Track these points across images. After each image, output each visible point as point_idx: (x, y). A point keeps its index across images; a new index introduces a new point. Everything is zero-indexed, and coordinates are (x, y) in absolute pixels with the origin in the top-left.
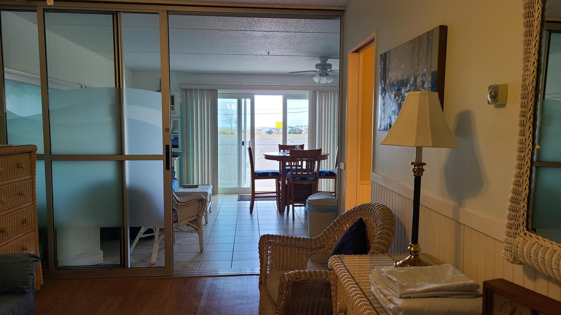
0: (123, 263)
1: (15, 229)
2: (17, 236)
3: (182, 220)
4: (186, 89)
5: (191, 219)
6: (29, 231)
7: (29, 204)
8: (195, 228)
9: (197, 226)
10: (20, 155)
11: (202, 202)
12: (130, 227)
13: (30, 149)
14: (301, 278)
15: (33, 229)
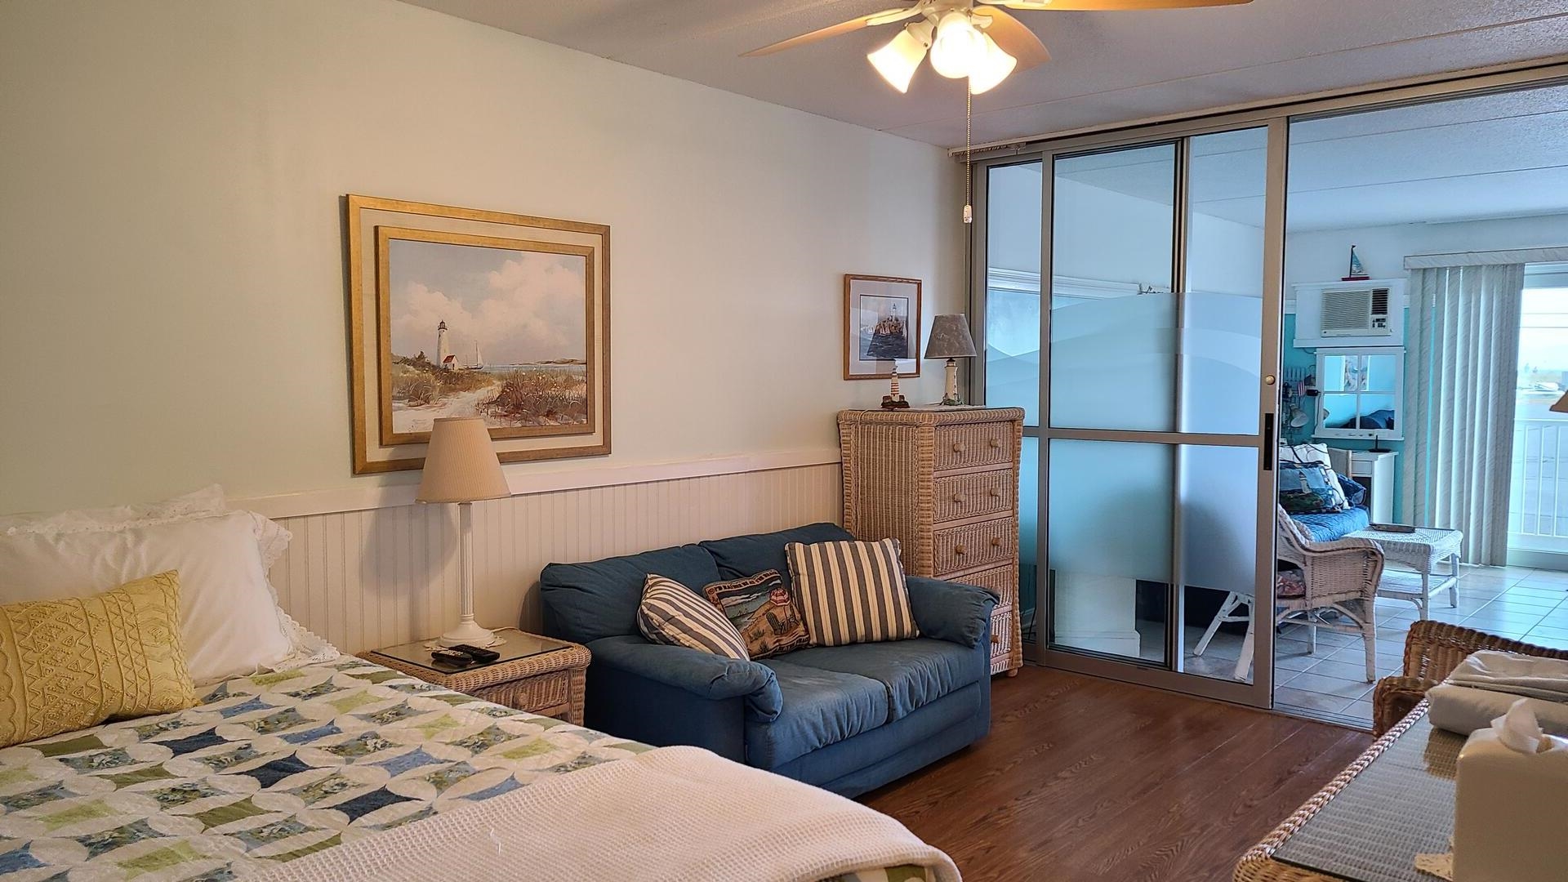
0: (1169, 663)
1: (979, 553)
2: (983, 568)
3: (1319, 596)
4: (1425, 270)
5: (1342, 598)
6: (1004, 563)
7: (1005, 514)
8: (1357, 623)
9: (1362, 619)
10: (995, 424)
11: (1374, 558)
12: (1185, 587)
13: (1012, 416)
14: (1414, 691)
15: (1011, 561)
